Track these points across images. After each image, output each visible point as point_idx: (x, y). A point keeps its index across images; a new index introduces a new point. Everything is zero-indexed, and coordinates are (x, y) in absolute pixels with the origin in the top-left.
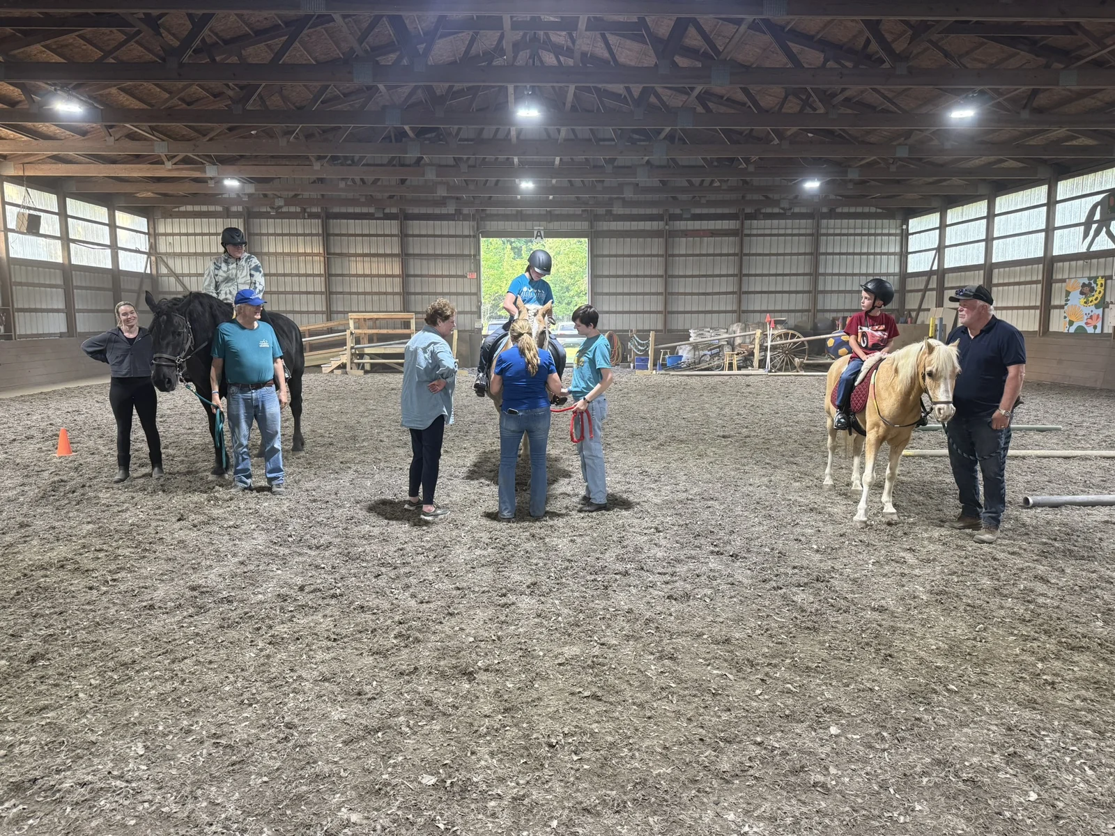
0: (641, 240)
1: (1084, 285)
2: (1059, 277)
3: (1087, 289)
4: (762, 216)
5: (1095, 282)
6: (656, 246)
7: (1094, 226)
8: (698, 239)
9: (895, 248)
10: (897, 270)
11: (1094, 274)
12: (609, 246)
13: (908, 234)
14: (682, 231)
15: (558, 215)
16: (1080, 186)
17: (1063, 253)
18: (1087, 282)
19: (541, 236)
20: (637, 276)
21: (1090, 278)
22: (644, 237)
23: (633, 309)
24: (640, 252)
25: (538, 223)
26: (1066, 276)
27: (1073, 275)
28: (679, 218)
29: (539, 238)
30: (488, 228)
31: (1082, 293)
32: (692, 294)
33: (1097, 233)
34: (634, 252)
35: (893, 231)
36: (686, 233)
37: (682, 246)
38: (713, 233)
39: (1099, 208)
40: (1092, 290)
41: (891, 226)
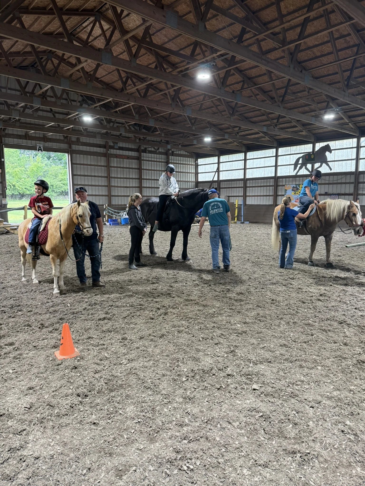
0: (95, 157)
1: (294, 187)
2: (281, 184)
3: (295, 189)
4: (147, 152)
5: (299, 186)
6: (102, 161)
7: (299, 166)
8: (121, 160)
9: (194, 171)
10: (195, 180)
11: (297, 183)
12: (80, 159)
13: (198, 165)
14: (115, 155)
15: (50, 139)
16: (289, 151)
17: (282, 175)
18: (295, 186)
19: (41, 150)
20: (95, 176)
21: (296, 185)
22: (97, 156)
23: (94, 194)
24: (95, 164)
25: (39, 142)
26: (284, 184)
27: (287, 184)
28: (112, 147)
29: (40, 151)
30: (7, 142)
31: (293, 190)
32: (121, 187)
33: (301, 168)
34: (93, 164)
35: (193, 164)
36: (117, 156)
37: (114, 162)
38: (128, 157)
39: (301, 159)
40: (298, 189)
41: (191, 161)
